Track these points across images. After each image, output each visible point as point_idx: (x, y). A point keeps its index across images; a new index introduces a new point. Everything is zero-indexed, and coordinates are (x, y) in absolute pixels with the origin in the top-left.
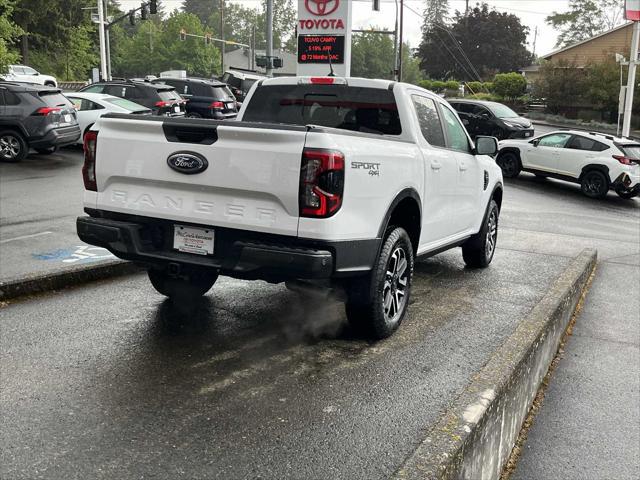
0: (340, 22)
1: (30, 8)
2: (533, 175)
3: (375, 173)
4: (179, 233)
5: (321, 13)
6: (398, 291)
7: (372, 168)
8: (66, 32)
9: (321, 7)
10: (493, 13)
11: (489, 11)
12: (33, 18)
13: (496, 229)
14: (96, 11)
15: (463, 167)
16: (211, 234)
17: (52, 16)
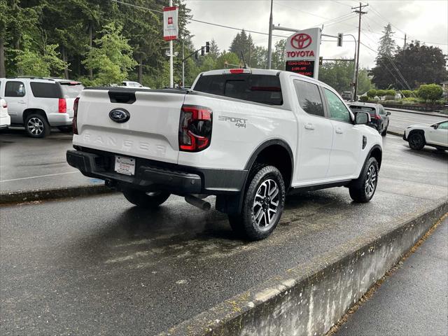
0: (312, 52)
1: (145, 52)
2: (435, 148)
3: (242, 125)
4: (118, 161)
5: (301, 47)
6: (270, 209)
7: (239, 122)
8: (163, 64)
9: (301, 43)
10: (423, 47)
11: (421, 45)
12: (145, 57)
13: (376, 177)
14: (169, 49)
15: (339, 131)
16: (134, 162)
17: (156, 55)
